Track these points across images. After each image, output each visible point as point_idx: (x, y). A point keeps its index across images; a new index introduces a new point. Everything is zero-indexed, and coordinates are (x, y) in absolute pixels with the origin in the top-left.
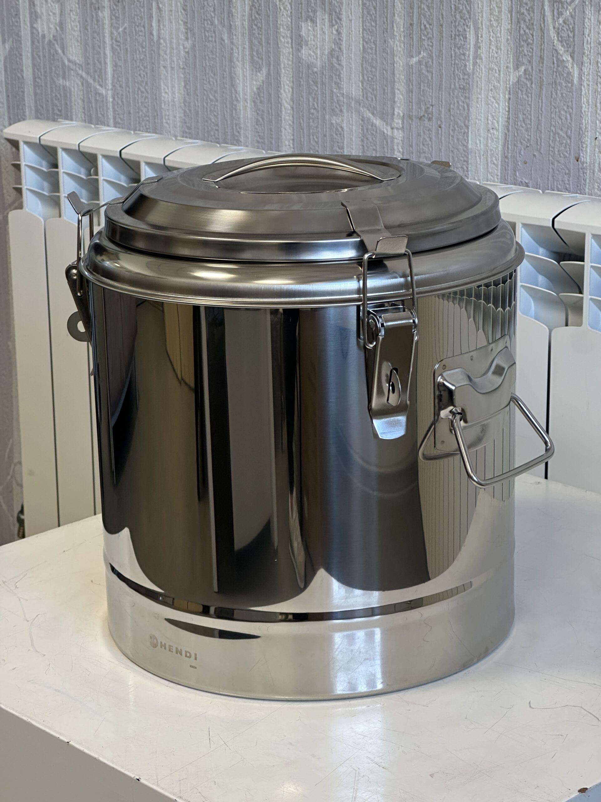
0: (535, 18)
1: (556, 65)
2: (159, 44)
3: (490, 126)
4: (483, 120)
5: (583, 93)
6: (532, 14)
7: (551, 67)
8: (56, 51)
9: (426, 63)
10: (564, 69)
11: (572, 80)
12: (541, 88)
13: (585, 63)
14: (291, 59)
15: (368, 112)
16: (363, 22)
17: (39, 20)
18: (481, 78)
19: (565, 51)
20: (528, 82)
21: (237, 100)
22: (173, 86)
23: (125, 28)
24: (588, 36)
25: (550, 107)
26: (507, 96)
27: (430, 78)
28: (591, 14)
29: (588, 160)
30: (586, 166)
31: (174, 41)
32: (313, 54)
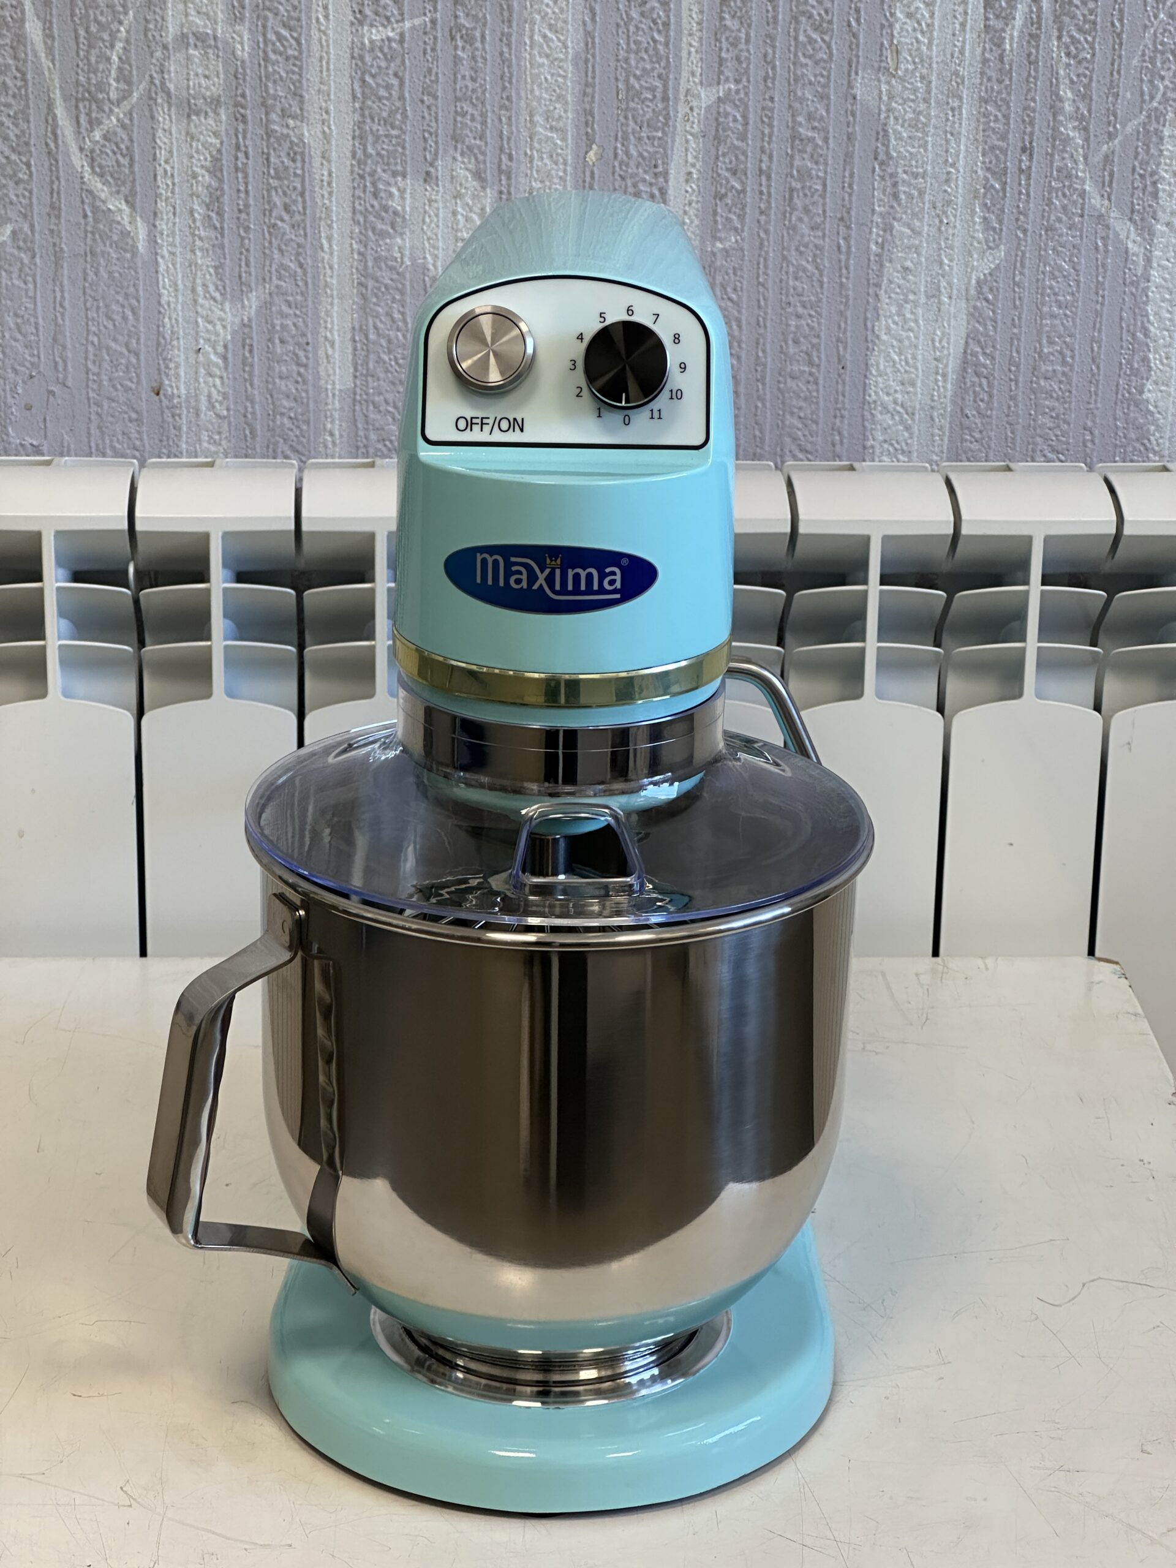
0: (32, 132)
5: (162, 268)
6: (24, 126)
10: (111, 225)
13: (162, 213)
24: (166, 162)
25: (82, 299)
28: (171, 121)
29: (183, 391)
30: (180, 403)
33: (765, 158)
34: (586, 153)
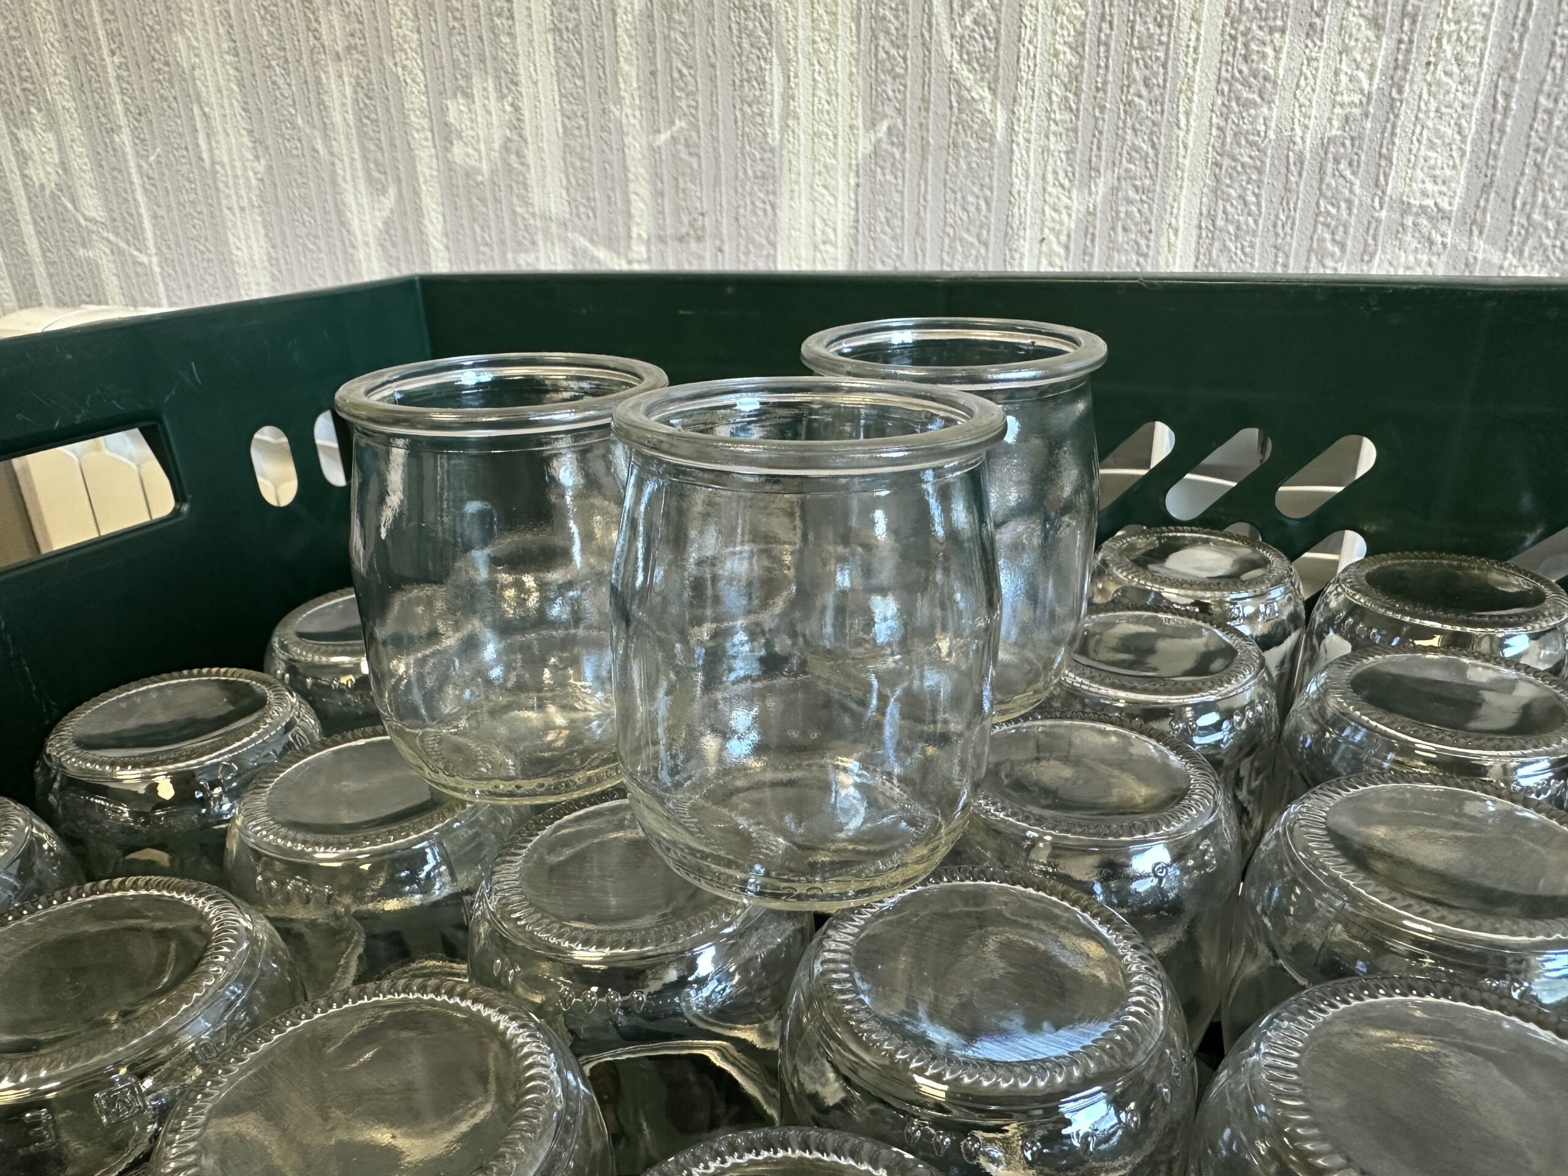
1: (956, 111)
2: (215, 173)
3: (819, 238)
4: (803, 229)
7: (944, 116)
8: (65, 207)
9: (686, 140)
11: (993, 135)
12: (924, 158)
14: (435, 166)
15: (582, 239)
16: (558, 81)
17: (30, 163)
18: (797, 155)
19: (975, 81)
20: (895, 151)
21: (353, 247)
22: (248, 238)
23: (159, 156)
26: (852, 182)
27: (696, 166)
31: (238, 164)
32: (471, 151)
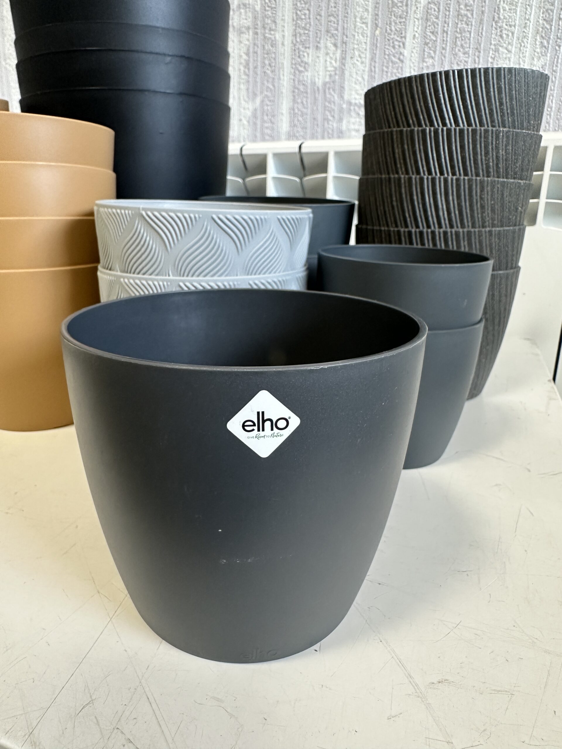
33: (446, 25)
34: (375, 31)
